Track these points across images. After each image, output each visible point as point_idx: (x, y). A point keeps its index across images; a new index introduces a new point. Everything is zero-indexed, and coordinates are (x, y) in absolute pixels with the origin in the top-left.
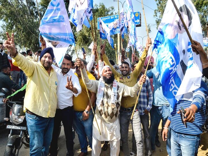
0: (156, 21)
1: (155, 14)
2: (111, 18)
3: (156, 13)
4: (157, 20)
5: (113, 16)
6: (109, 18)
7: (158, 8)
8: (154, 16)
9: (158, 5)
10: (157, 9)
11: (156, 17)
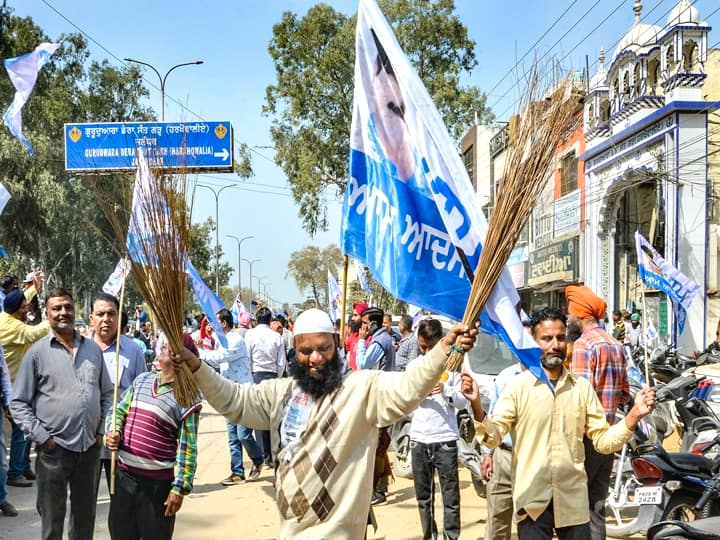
0: (272, 130)
1: (266, 104)
2: (123, 132)
3: (271, 99)
4: (277, 127)
5: (131, 126)
6: (114, 130)
7: (281, 81)
8: (265, 109)
9: (281, 72)
10: (276, 84)
11: (270, 113)
